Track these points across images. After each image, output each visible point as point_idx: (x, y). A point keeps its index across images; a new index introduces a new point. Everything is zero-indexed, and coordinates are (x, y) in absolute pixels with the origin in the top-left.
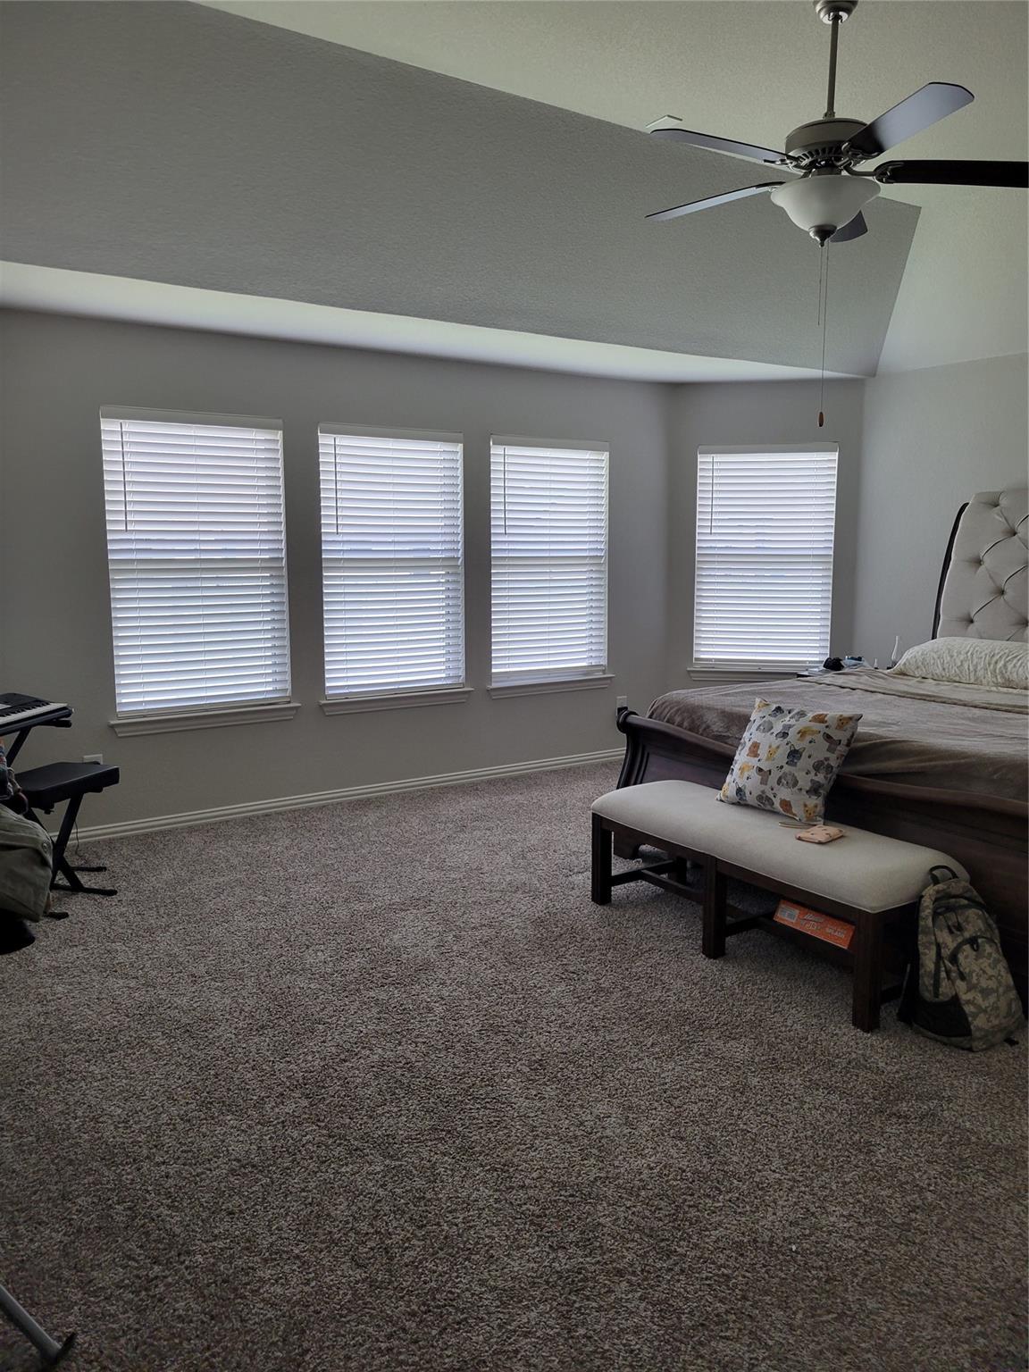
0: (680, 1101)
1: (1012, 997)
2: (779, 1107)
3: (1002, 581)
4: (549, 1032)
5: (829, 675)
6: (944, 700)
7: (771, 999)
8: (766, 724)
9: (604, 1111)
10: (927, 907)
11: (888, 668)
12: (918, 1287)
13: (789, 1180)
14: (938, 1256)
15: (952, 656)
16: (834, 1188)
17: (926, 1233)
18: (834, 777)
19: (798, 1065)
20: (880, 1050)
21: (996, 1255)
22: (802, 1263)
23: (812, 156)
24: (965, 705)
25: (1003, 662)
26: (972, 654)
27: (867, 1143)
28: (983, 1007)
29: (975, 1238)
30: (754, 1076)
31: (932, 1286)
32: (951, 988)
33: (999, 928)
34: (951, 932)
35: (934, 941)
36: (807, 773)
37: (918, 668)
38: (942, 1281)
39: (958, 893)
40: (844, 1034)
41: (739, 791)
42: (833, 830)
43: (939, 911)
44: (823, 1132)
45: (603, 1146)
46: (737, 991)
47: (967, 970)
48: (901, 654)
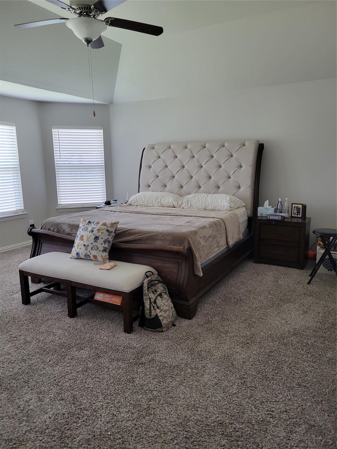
0: (62, 383)
1: (173, 310)
2: (100, 373)
3: (157, 173)
4: (4, 367)
5: (107, 207)
6: (144, 213)
7: (95, 329)
8: (85, 228)
9: (29, 398)
10: (146, 286)
11: (126, 203)
12: (154, 432)
13: (106, 403)
14: (160, 417)
15: (145, 198)
16: (122, 401)
17: (155, 408)
18: (111, 244)
19: (106, 353)
20: (134, 340)
21: (178, 409)
22: (113, 439)
23: (80, 9)
24: (151, 214)
25: (160, 199)
26: (151, 197)
27: (132, 378)
28: (165, 316)
29: (171, 404)
30: (90, 363)
31: (159, 430)
32: (155, 313)
33: (167, 288)
34: (153, 293)
35: (149, 296)
36: (101, 245)
37: (135, 202)
38: (162, 427)
39: (155, 279)
40: (122, 337)
41: (77, 254)
42: (112, 263)
43: (149, 287)
44: (117, 379)
45: (29, 415)
46: (82, 329)
47: (159, 305)
48: (129, 198)
